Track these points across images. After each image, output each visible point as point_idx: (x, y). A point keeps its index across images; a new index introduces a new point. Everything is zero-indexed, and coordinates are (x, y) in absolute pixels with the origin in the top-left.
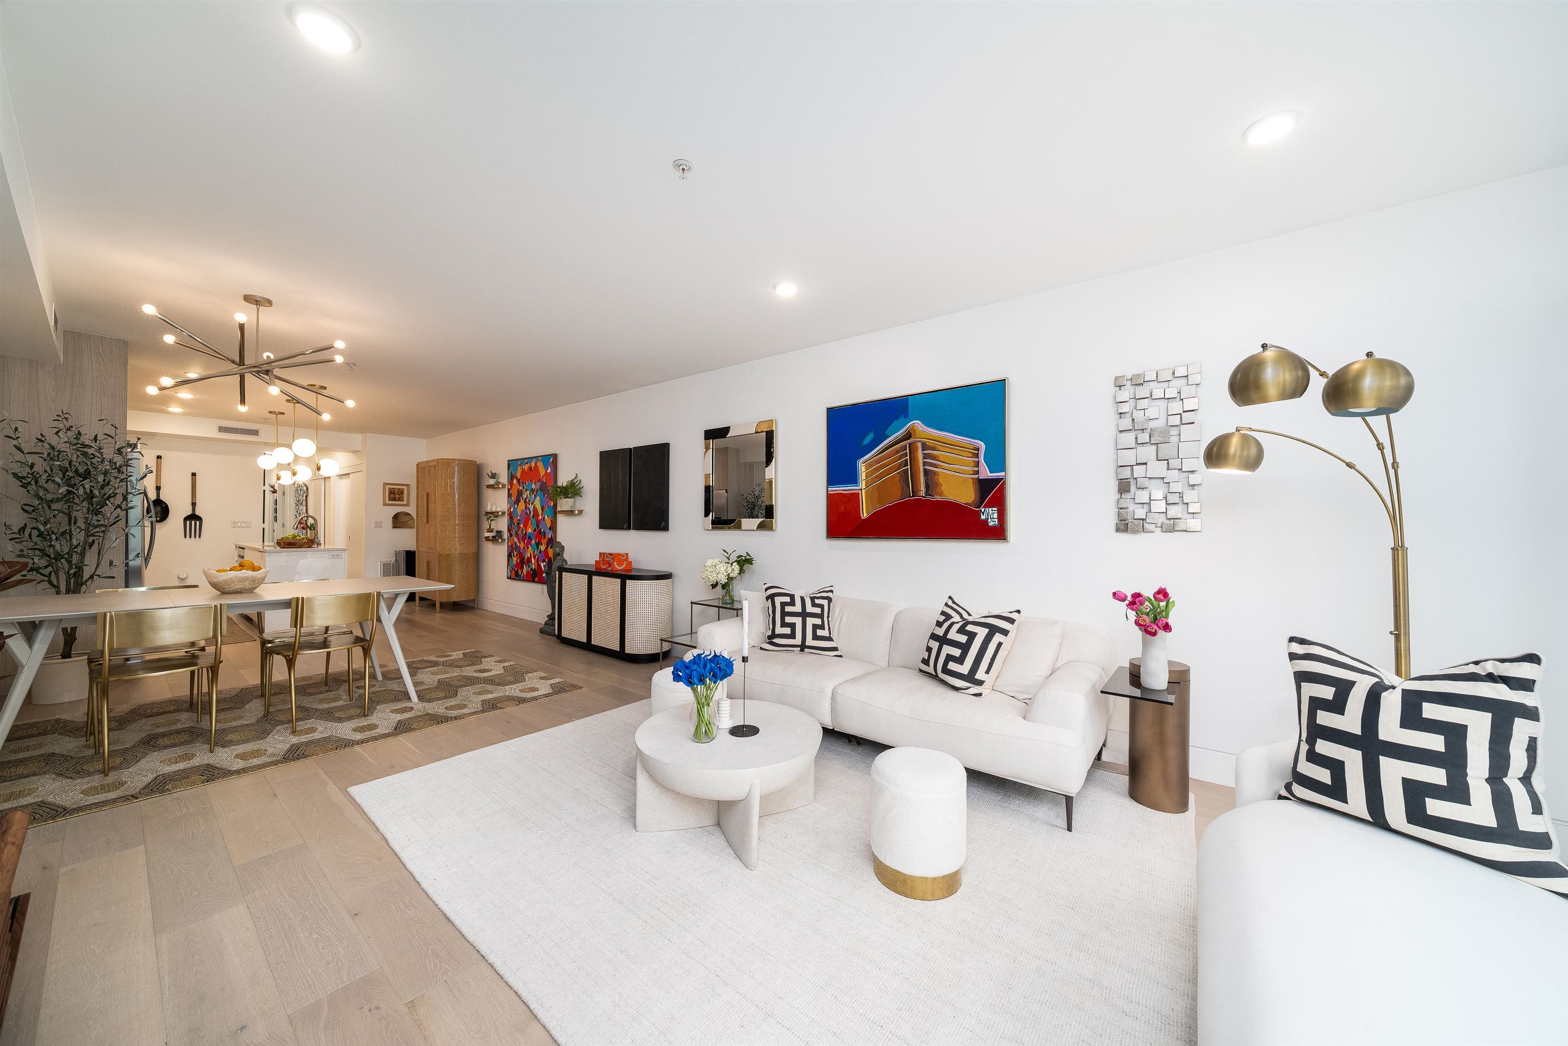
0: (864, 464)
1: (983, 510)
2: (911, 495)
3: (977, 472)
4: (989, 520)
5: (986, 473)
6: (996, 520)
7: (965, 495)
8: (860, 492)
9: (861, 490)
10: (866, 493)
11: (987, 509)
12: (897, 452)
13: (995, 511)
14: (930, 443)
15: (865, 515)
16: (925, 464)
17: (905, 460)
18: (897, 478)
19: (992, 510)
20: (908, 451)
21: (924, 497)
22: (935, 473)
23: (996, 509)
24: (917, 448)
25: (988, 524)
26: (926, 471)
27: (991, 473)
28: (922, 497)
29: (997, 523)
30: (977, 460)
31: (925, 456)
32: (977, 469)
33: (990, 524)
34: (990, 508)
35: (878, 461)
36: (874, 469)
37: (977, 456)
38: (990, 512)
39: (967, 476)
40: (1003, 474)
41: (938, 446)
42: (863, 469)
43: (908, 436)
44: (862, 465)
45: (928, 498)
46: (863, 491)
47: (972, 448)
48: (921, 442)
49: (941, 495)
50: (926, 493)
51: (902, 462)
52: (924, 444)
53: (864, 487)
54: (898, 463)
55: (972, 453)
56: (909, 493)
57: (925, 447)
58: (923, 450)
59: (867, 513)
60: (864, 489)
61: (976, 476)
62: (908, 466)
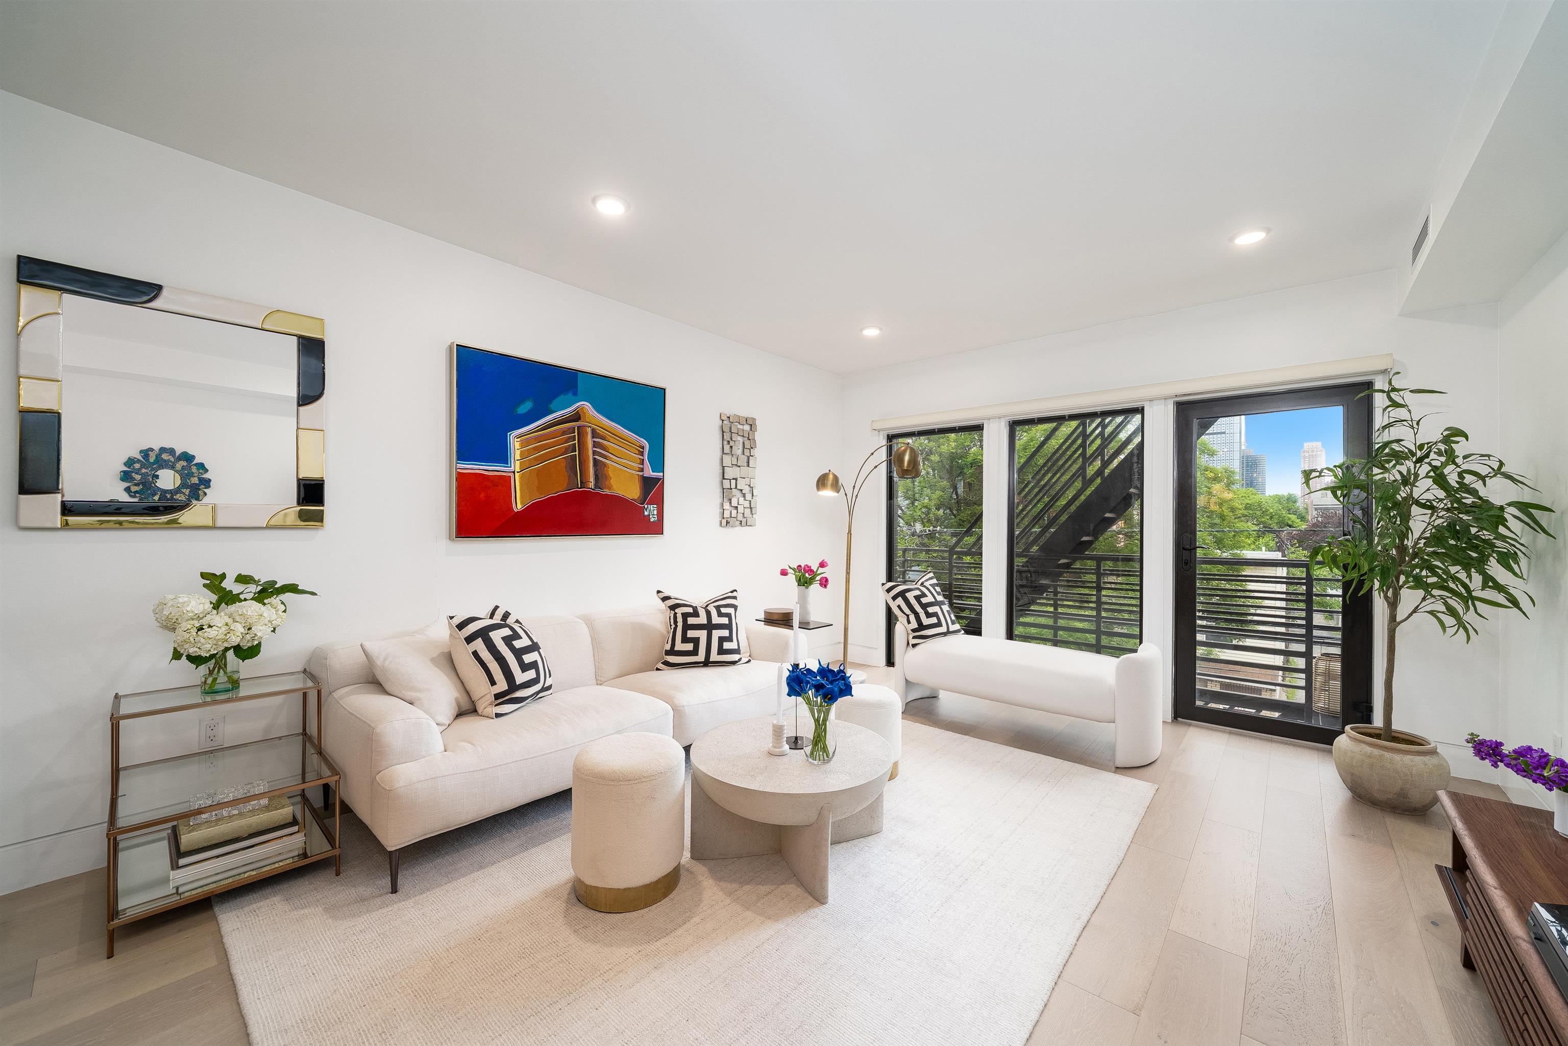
0: (519, 440)
1: (646, 506)
2: (579, 487)
3: (642, 470)
4: (651, 517)
5: (649, 472)
6: (656, 516)
7: (632, 492)
8: (512, 475)
9: (514, 472)
10: (521, 478)
11: (649, 506)
12: (564, 433)
14: (600, 431)
15: (519, 506)
16: (594, 453)
17: (573, 444)
18: (563, 464)
19: (653, 507)
20: (576, 434)
21: (593, 490)
22: (605, 465)
23: (655, 506)
24: (587, 433)
25: (650, 520)
26: (595, 461)
27: (653, 472)
28: (591, 489)
29: (656, 519)
30: (642, 457)
31: (595, 445)
32: (642, 466)
33: (652, 520)
34: (652, 505)
35: (538, 439)
36: (534, 448)
37: (642, 454)
38: (652, 508)
39: (634, 472)
40: (661, 474)
41: (609, 437)
42: (517, 445)
43: (576, 417)
44: (516, 440)
45: (598, 490)
46: (517, 475)
47: (639, 445)
48: (591, 427)
49: (610, 488)
50: (595, 485)
51: (569, 445)
52: (593, 431)
53: (518, 469)
54: (564, 446)
55: (639, 451)
56: (577, 483)
57: (595, 434)
58: (593, 437)
59: (521, 503)
60: (518, 472)
61: (641, 473)
62: (576, 452)
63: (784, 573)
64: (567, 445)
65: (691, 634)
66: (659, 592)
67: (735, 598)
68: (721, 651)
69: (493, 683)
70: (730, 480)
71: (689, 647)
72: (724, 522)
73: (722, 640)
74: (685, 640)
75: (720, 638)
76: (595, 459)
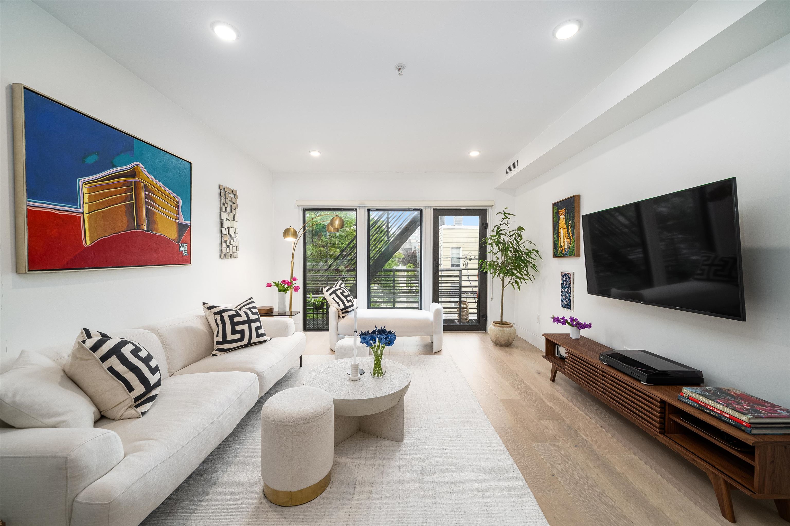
0: (87, 186)
1: (181, 244)
2: (136, 228)
3: (178, 219)
4: (184, 252)
5: (182, 221)
6: (187, 252)
7: (172, 234)
8: (81, 215)
9: (83, 213)
10: (90, 218)
11: (183, 244)
12: (124, 184)
13: (186, 245)
14: (150, 187)
15: (88, 243)
16: (146, 203)
17: (131, 195)
18: (124, 209)
19: (185, 245)
20: (133, 187)
21: (146, 231)
22: (154, 213)
23: (186, 244)
24: (141, 187)
26: (147, 209)
27: (185, 220)
28: (145, 230)
29: (187, 254)
30: (177, 209)
31: (147, 197)
32: (177, 216)
33: (184, 254)
34: (184, 243)
35: (104, 187)
36: (100, 194)
37: (178, 207)
38: (184, 246)
39: (173, 220)
40: (190, 222)
41: (156, 192)
42: (86, 190)
43: (133, 173)
44: (84, 185)
45: (149, 232)
46: (86, 216)
47: (176, 201)
48: (144, 183)
49: (157, 231)
50: (147, 227)
51: (128, 195)
52: (146, 186)
53: (86, 211)
54: (124, 195)
55: (176, 204)
56: (134, 225)
57: (146, 189)
58: (145, 191)
59: (90, 240)
60: (86, 214)
61: (177, 221)
62: (133, 201)
63: (269, 286)
64: (126, 195)
65: (238, 328)
66: (204, 304)
67: (254, 302)
68: (258, 336)
69: (130, 389)
70: (226, 228)
71: (238, 336)
72: (222, 255)
73: (257, 328)
74: (234, 332)
75: (256, 328)
76: (146, 208)
